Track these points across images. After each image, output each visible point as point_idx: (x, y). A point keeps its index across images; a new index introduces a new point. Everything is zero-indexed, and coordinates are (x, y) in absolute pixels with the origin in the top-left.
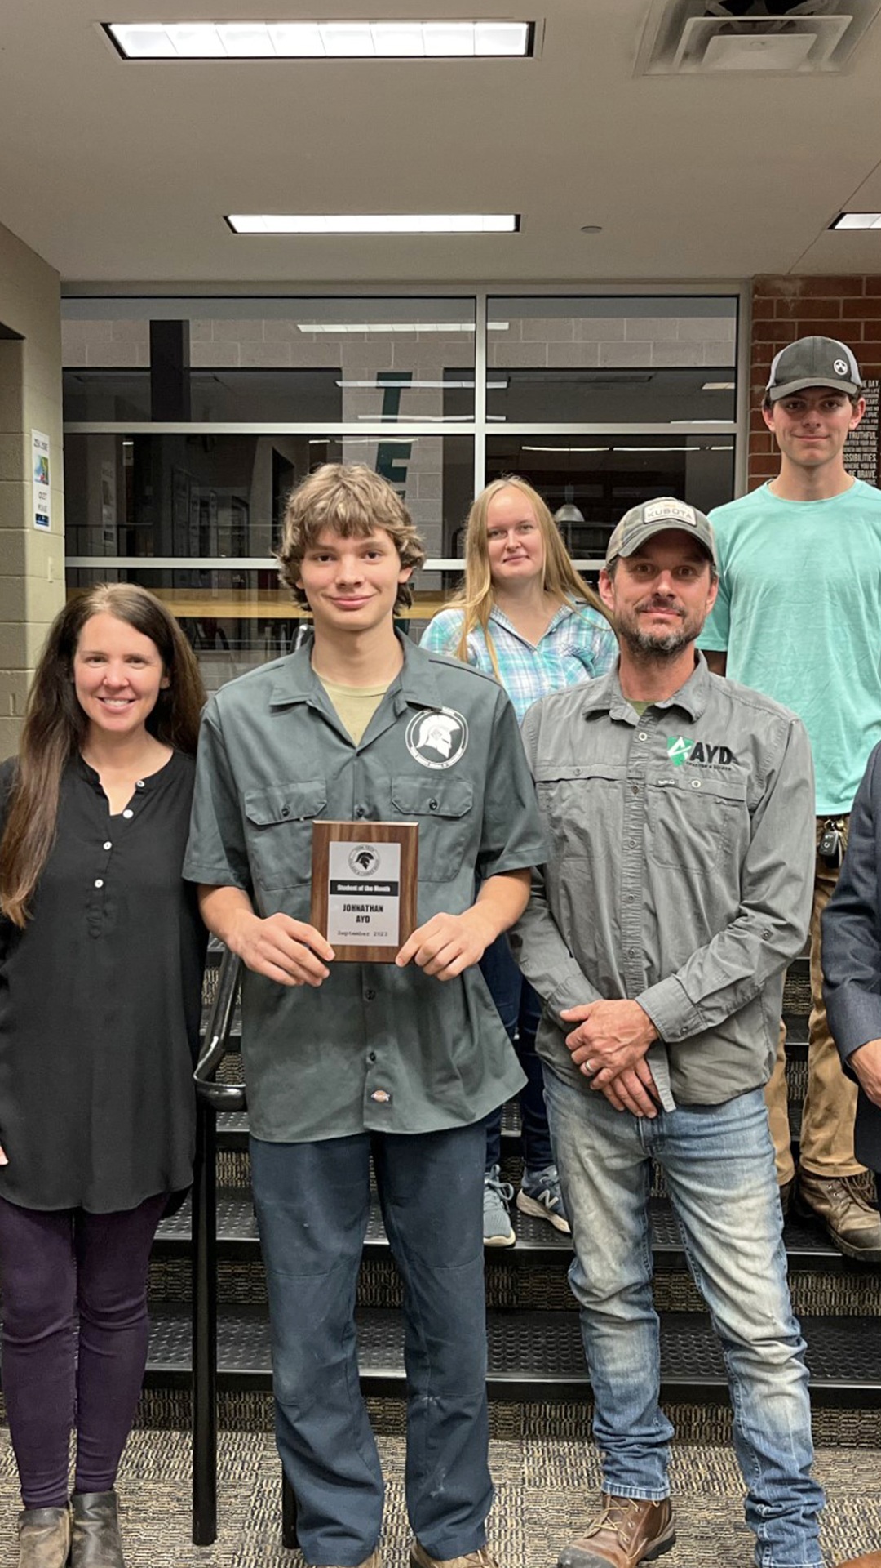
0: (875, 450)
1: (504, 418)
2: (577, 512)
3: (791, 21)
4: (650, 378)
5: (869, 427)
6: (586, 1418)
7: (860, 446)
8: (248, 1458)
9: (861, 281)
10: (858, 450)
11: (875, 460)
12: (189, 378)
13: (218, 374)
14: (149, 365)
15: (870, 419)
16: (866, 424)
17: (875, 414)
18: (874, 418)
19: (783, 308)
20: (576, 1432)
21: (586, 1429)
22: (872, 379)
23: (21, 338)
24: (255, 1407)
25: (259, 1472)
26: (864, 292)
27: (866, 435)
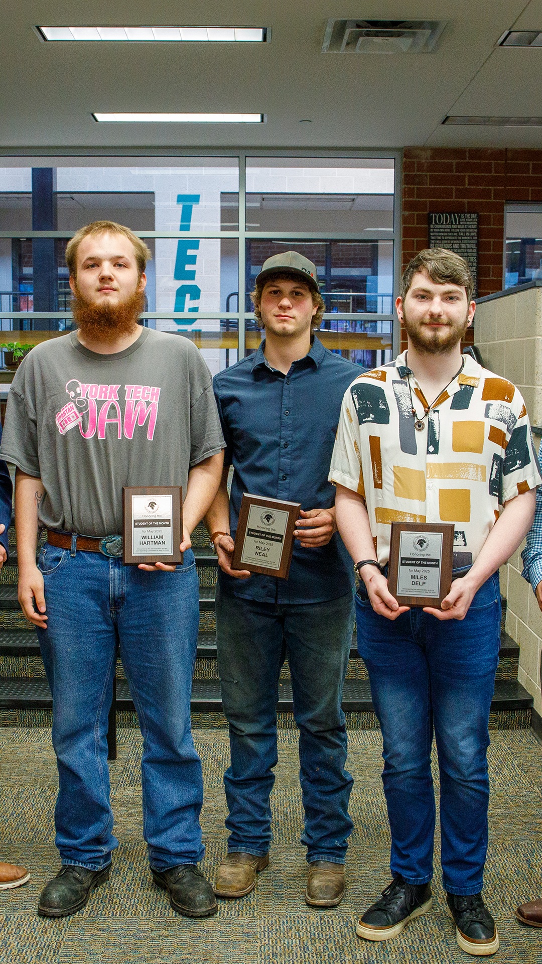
0: (475, 255)
5: (472, 242)
6: (289, 719)
7: (466, 252)
8: (128, 737)
9: (466, 151)
10: (466, 255)
11: (475, 261)
12: (57, 198)
13: (74, 196)
14: (31, 190)
15: (473, 236)
16: (470, 240)
17: (475, 234)
18: (475, 236)
19: (420, 166)
20: (284, 726)
21: (289, 724)
22: (474, 213)
24: (130, 717)
25: (134, 740)
26: (467, 158)
27: (470, 246)
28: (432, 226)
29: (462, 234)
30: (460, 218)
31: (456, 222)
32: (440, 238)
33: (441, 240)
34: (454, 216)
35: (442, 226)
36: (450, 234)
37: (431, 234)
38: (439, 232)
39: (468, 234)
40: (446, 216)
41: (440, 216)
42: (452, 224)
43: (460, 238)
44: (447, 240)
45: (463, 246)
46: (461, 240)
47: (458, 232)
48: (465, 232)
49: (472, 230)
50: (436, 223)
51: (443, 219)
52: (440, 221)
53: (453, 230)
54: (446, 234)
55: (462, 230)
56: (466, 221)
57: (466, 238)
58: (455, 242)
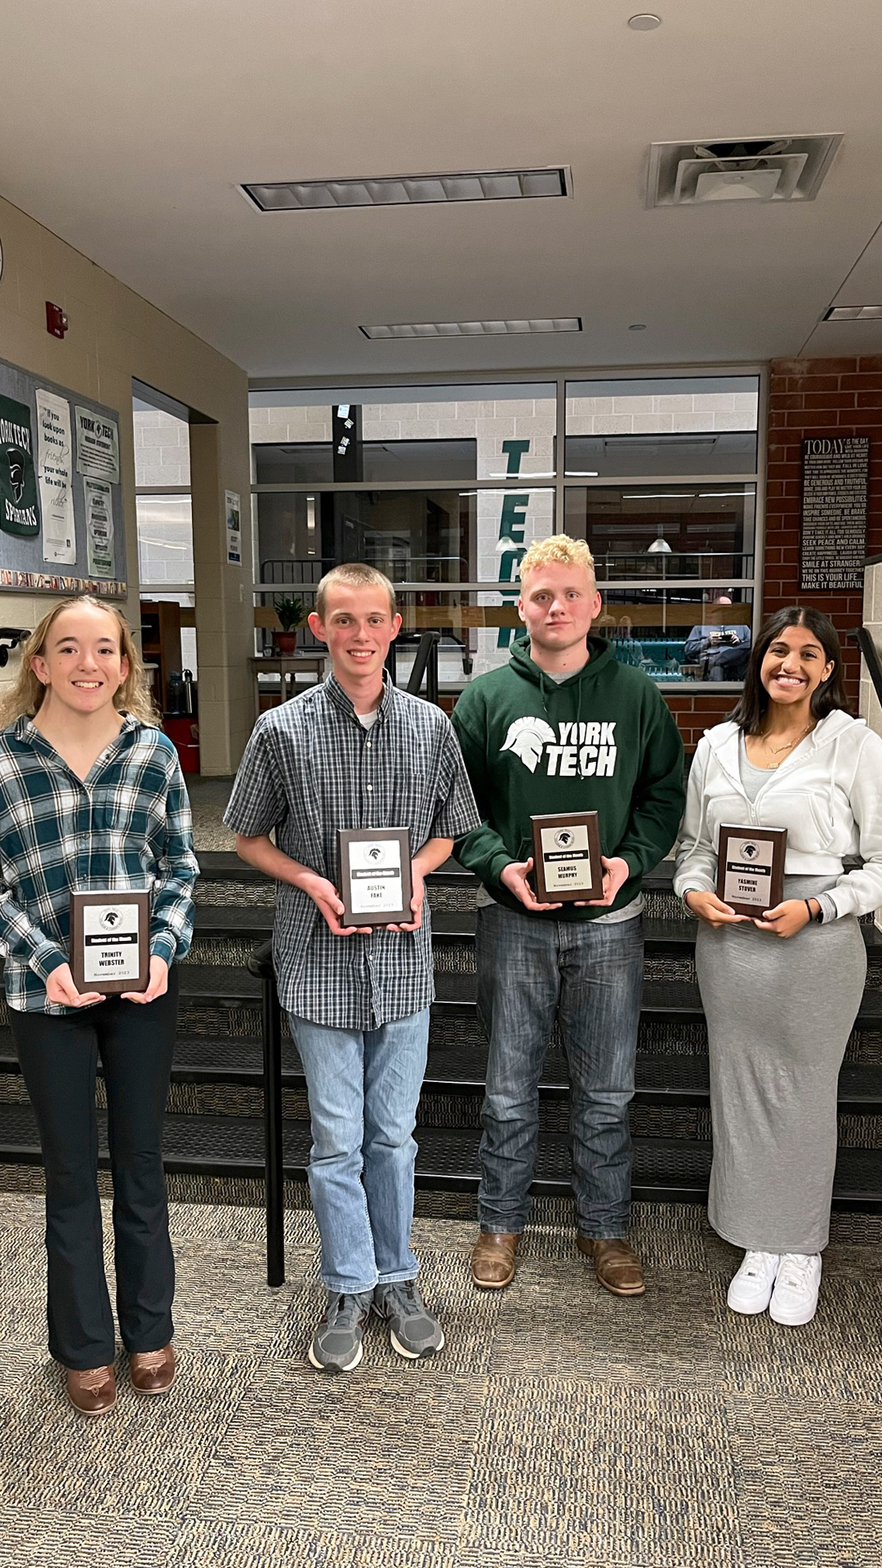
0: (865, 492)
1: (596, 474)
2: (666, 544)
3: (762, 160)
4: (715, 440)
5: (862, 475)
7: (853, 490)
9: (855, 360)
10: (852, 493)
11: (865, 500)
12: (362, 448)
13: (386, 445)
14: (331, 440)
15: (862, 468)
16: (858, 473)
17: (865, 465)
18: (865, 468)
19: (793, 384)
22: (864, 437)
23: (216, 422)
26: (858, 370)
27: (858, 481)
28: (806, 457)
29: (847, 466)
30: (845, 444)
31: (839, 450)
32: (816, 472)
33: (819, 474)
34: (837, 442)
35: (818, 457)
36: (831, 467)
37: (806, 467)
38: (816, 465)
39: (855, 465)
40: (826, 443)
41: (817, 444)
42: (834, 453)
43: (844, 471)
44: (827, 474)
45: (849, 481)
46: (846, 474)
47: (841, 464)
48: (852, 464)
49: (861, 461)
50: (812, 452)
51: (822, 447)
52: (817, 449)
53: (834, 461)
54: (825, 467)
55: (846, 461)
56: (853, 448)
57: (852, 471)
58: (837, 476)
